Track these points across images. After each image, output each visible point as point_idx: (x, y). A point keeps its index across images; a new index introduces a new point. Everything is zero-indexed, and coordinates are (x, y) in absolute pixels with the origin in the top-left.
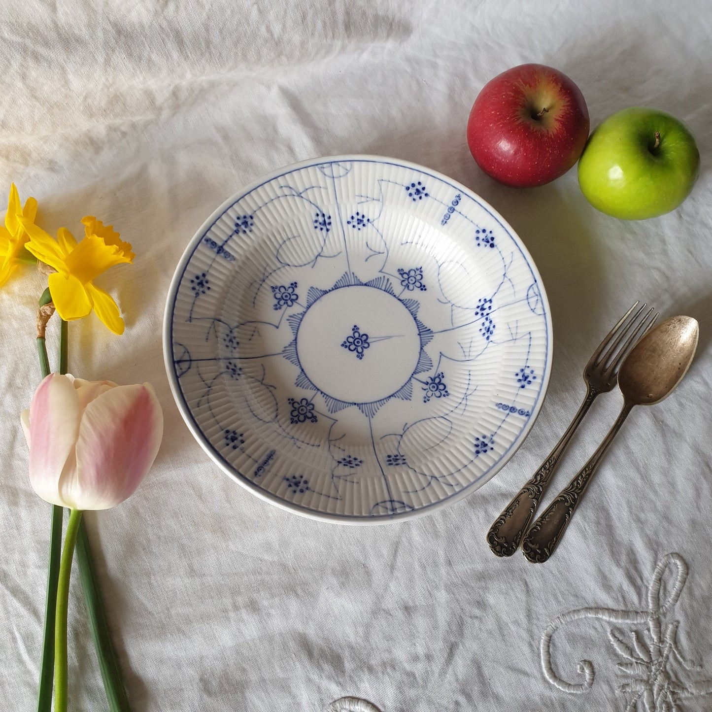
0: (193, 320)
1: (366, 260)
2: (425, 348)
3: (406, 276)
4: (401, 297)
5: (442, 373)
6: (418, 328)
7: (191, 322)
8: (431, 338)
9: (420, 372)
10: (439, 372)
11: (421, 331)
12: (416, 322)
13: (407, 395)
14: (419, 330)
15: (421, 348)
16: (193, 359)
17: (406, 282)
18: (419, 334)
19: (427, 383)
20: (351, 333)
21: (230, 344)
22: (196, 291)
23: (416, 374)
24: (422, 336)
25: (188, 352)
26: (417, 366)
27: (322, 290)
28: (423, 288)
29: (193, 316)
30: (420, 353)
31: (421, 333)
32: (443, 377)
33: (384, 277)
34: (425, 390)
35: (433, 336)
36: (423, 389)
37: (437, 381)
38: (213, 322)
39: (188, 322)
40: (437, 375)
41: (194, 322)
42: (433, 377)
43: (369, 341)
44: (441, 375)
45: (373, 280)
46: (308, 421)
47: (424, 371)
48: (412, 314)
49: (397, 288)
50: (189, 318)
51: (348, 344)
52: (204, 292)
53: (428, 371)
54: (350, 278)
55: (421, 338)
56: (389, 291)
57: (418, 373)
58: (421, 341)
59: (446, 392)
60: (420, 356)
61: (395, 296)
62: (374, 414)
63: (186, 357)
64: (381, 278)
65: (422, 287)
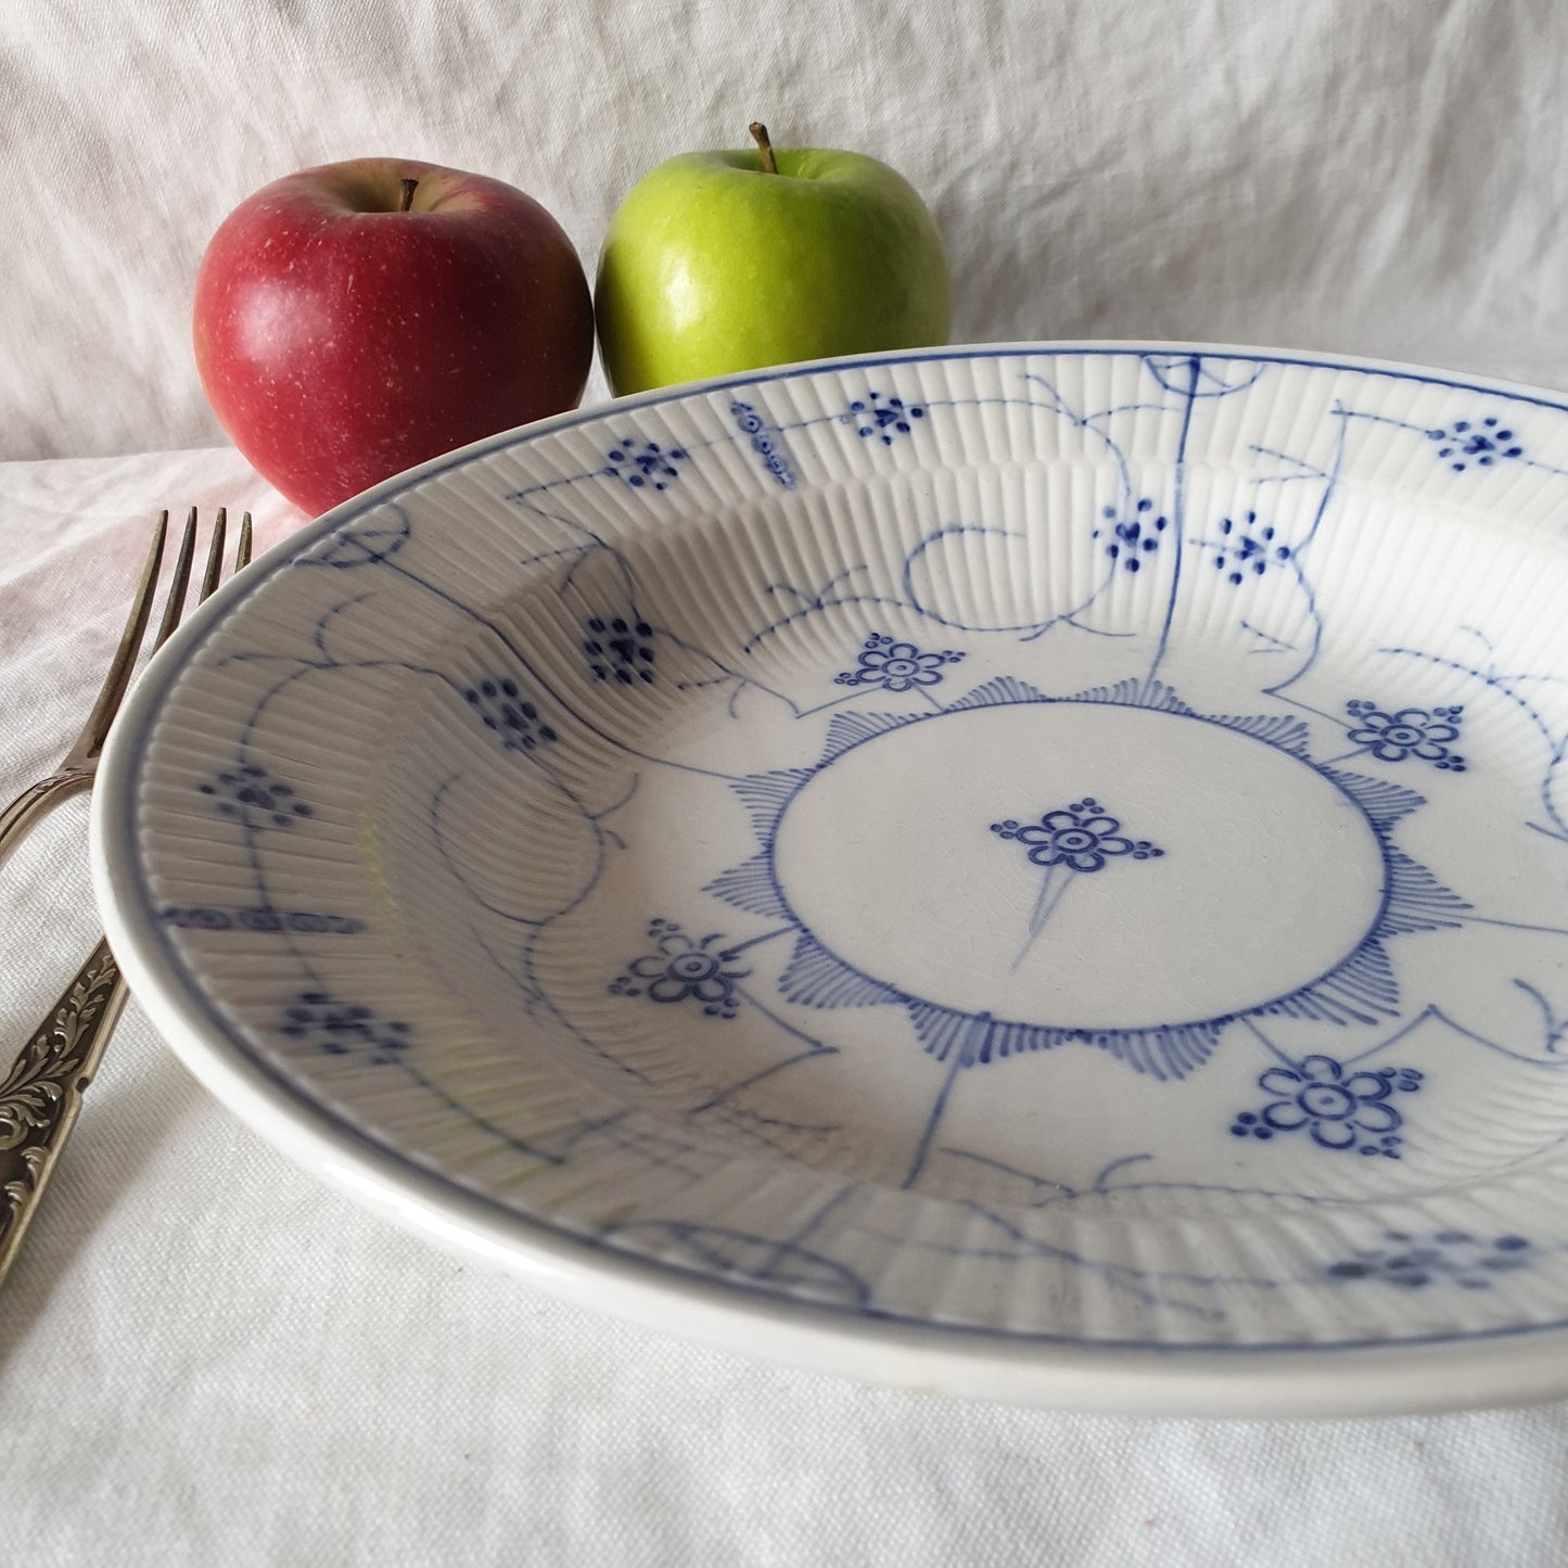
0: (1339, 419)
1: (1520, 984)
2: (901, 1011)
3: (1368, 1087)
4: (1233, 1034)
5: (727, 1016)
6: (1023, 1027)
7: (1335, 412)
8: (939, 1048)
9: (797, 956)
10: (745, 1011)
11: (1000, 1032)
12: (1062, 1031)
13: (728, 888)
14: (1010, 1025)
15: (905, 998)
16: (1196, 401)
17: (1326, 1077)
18: (985, 1017)
19: (727, 956)
20: (1133, 832)
21: (1233, 541)
22: (1451, 432)
23: (800, 940)
24: (968, 1023)
25: (1222, 394)
26: (833, 957)
27: (1397, 823)
28: (1255, 1126)
29: (1352, 421)
30: (889, 988)
31: (985, 1027)
32: (709, 1012)
33: (1395, 1014)
34: (706, 941)
35: (942, 1058)
36: (716, 936)
37: (711, 988)
38: (1323, 475)
39: (1333, 406)
40: (735, 996)
41: (1331, 424)
42: (742, 983)
43: (1062, 870)
44: (725, 1009)
45: (1390, 974)
46: (853, 667)
47: (791, 968)
48: (1114, 1032)
49: (1300, 1037)
50: (1347, 409)
51: (1085, 815)
52: (1444, 453)
53: (782, 979)
54: (1433, 909)
55: (964, 1016)
56: (1298, 1000)
57: (799, 948)
58: (945, 1011)
59: (633, 993)
60: (873, 982)
61: (1258, 1011)
62: (738, 792)
63: (1204, 385)
64: (1395, 1001)
65: (1260, 1124)
